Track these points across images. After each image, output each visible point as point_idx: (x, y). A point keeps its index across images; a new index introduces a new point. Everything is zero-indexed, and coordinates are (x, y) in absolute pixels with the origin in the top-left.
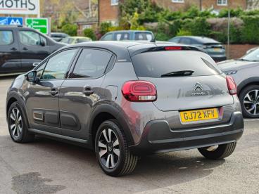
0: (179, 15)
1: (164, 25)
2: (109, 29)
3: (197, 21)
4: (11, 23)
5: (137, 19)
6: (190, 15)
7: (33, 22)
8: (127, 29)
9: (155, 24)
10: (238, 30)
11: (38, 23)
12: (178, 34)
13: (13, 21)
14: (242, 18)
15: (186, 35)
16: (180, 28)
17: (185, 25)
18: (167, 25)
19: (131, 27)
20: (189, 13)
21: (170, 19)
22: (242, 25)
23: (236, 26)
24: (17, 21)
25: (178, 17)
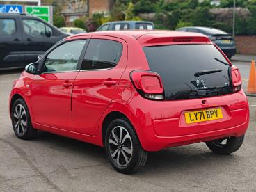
0: (176, 5)
1: (162, 16)
2: (102, 20)
3: (199, 12)
4: (10, 12)
5: (133, 9)
6: (189, 5)
7: (34, 10)
8: (121, 20)
9: (152, 15)
10: (245, 20)
11: (38, 11)
12: (178, 25)
13: (11, 8)
14: (249, 8)
15: (187, 26)
16: (180, 18)
17: (186, 16)
18: (165, 15)
19: (126, 18)
20: (187, 4)
21: (167, 9)
22: (249, 15)
23: (242, 16)
24: (17, 9)
25: (176, 7)
